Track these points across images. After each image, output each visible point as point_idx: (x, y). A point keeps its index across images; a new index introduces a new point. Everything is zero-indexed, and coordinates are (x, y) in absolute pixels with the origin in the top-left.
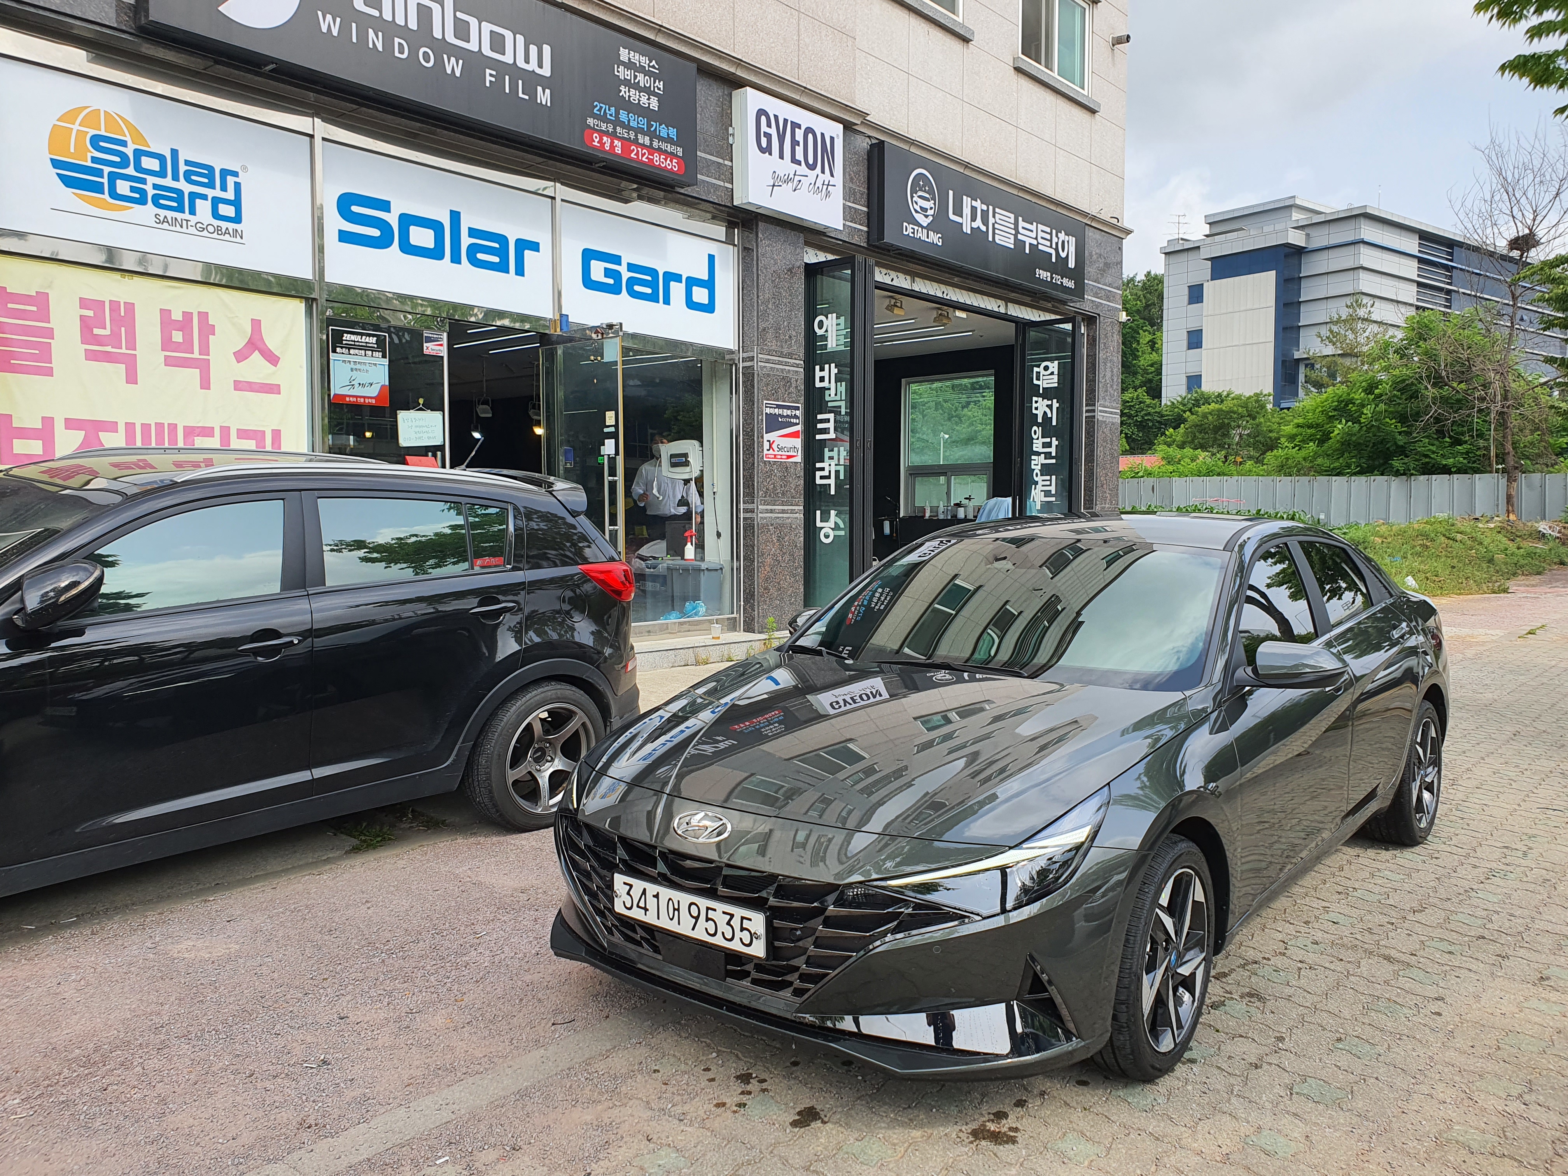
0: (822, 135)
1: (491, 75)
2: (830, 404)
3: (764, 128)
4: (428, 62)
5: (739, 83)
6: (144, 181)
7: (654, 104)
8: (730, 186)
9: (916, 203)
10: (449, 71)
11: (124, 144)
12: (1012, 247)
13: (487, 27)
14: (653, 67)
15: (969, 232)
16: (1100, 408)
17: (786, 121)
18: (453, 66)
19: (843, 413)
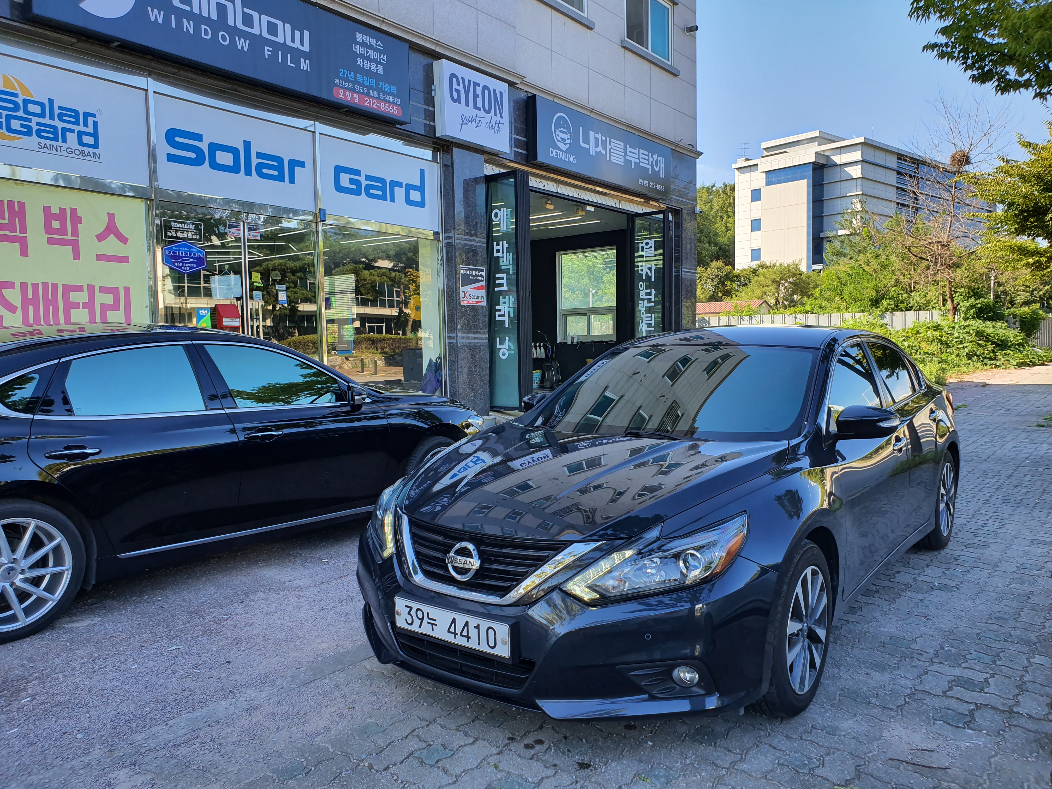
0: (494, 90)
1: (268, 50)
2: (503, 268)
3: (455, 86)
4: (225, 41)
5: (438, 56)
6: (30, 120)
7: (380, 70)
8: (432, 123)
9: (558, 136)
10: (240, 48)
11: (15, 95)
12: (623, 164)
13: (265, 18)
14: (379, 45)
15: (594, 154)
16: (683, 270)
17: (469, 81)
18: (242, 44)
19: (511, 273)
